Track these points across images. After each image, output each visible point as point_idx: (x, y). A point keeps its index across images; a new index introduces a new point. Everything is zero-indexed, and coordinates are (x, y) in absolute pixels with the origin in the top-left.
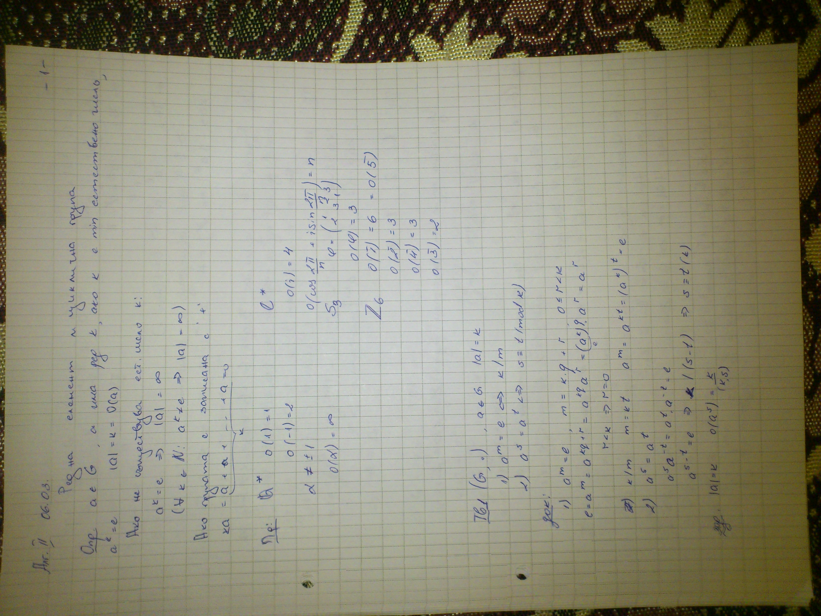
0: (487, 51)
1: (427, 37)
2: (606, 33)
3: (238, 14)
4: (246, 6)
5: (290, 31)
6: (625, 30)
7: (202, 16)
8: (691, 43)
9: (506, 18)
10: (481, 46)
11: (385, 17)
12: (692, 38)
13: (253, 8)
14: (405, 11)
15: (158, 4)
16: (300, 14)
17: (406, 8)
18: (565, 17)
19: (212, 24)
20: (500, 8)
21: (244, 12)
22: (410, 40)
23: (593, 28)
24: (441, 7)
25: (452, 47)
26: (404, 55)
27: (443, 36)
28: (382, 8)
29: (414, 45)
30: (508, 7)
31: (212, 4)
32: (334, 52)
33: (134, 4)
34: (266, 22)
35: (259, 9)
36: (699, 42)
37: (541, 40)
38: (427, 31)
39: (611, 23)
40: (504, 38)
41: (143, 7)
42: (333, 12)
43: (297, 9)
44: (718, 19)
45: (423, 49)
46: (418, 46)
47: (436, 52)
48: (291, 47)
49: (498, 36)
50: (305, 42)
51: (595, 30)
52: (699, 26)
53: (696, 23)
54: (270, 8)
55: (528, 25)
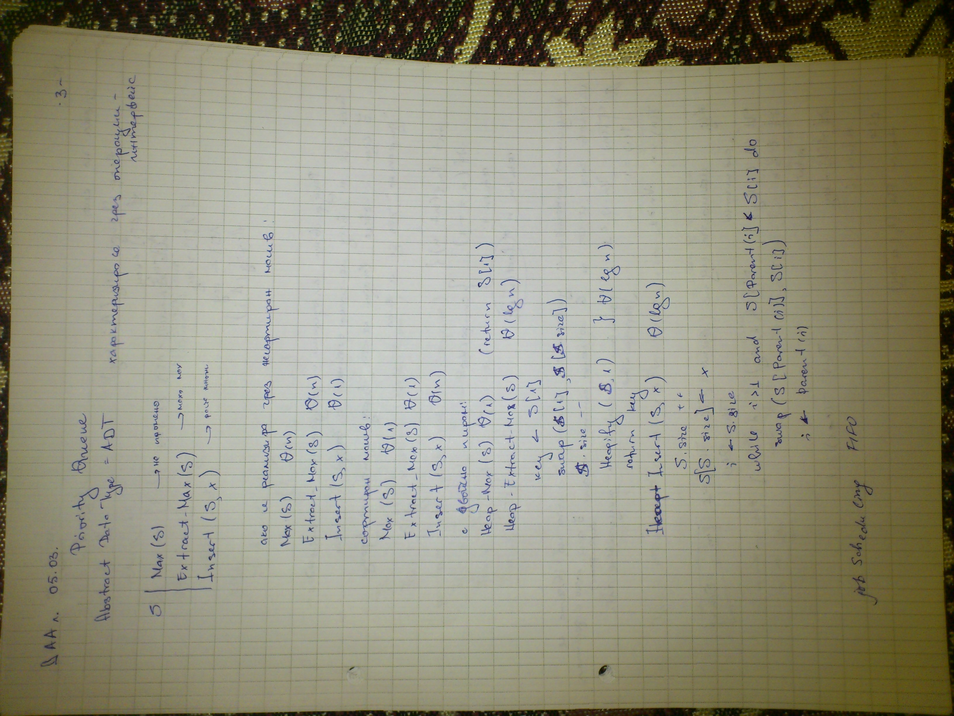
0: (635, 57)
1: (565, 40)
2: (776, 36)
3: (347, 15)
4: (356, 5)
5: (406, 34)
6: (798, 33)
7: (306, 18)
8: (877, 47)
9: (658, 19)
10: (628, 52)
11: (515, 16)
12: (879, 40)
13: (364, 7)
14: (539, 10)
15: (256, 5)
16: (418, 15)
17: (540, 7)
18: (727, 17)
19: (317, 26)
20: (650, 7)
21: (354, 13)
22: (545, 43)
23: (761, 31)
24: (581, 6)
25: (594, 52)
26: (538, 61)
27: (584, 39)
28: (512, 6)
29: (549, 50)
30: (660, 6)
31: (317, 4)
32: (457, 58)
33: (228, 5)
34: (379, 24)
35: (370, 8)
36: (887, 46)
37: (698, 44)
38: (565, 33)
39: (781, 24)
40: (656, 42)
41: (239, 8)
42: (456, 12)
43: (415, 8)
44: (910, 17)
45: (560, 54)
46: (554, 51)
47: (574, 58)
48: (408, 53)
49: (648, 40)
50: (423, 47)
51: (763, 33)
52: (888, 26)
53: (884, 22)
54: (383, 8)
55: (683, 27)
